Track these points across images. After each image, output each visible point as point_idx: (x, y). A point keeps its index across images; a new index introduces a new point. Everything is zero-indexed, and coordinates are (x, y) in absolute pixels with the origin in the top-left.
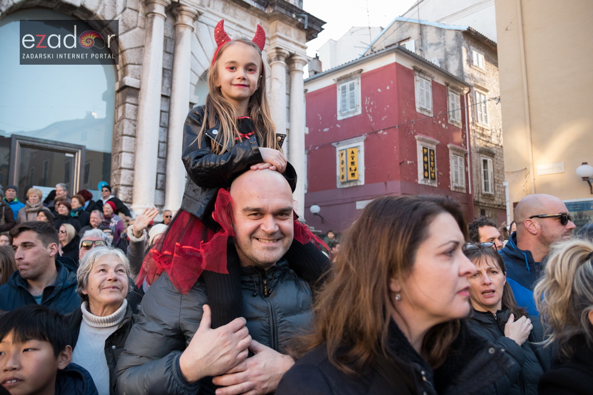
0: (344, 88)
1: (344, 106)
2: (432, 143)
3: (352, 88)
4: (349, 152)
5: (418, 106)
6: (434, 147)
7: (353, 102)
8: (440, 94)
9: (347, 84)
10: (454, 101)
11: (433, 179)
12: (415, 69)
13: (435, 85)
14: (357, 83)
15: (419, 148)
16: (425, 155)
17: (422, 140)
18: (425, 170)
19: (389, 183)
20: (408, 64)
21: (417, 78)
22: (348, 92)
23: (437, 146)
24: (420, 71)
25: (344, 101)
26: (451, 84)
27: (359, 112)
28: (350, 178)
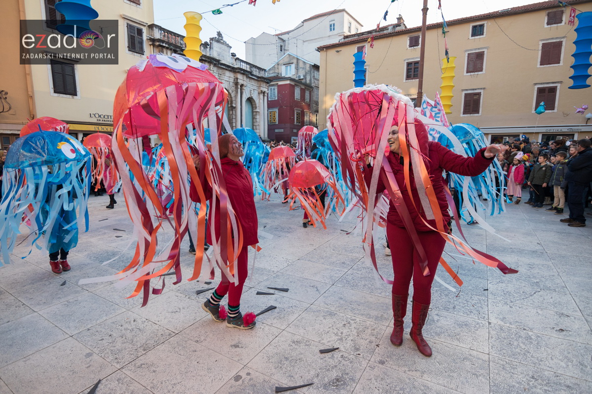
0: (271, 89)
1: (271, 96)
2: (299, 110)
3: (274, 90)
4: (273, 112)
5: (295, 98)
6: (300, 112)
7: (274, 95)
8: (303, 92)
9: (273, 88)
10: (307, 94)
11: (299, 123)
12: (295, 85)
13: (301, 89)
14: (276, 88)
15: (295, 112)
16: (297, 115)
17: (296, 110)
18: (297, 120)
19: (286, 124)
20: (293, 83)
21: (296, 88)
22: (273, 91)
23: (301, 111)
24: (297, 85)
25: (271, 94)
26: (307, 88)
27: (277, 99)
28: (273, 121)
